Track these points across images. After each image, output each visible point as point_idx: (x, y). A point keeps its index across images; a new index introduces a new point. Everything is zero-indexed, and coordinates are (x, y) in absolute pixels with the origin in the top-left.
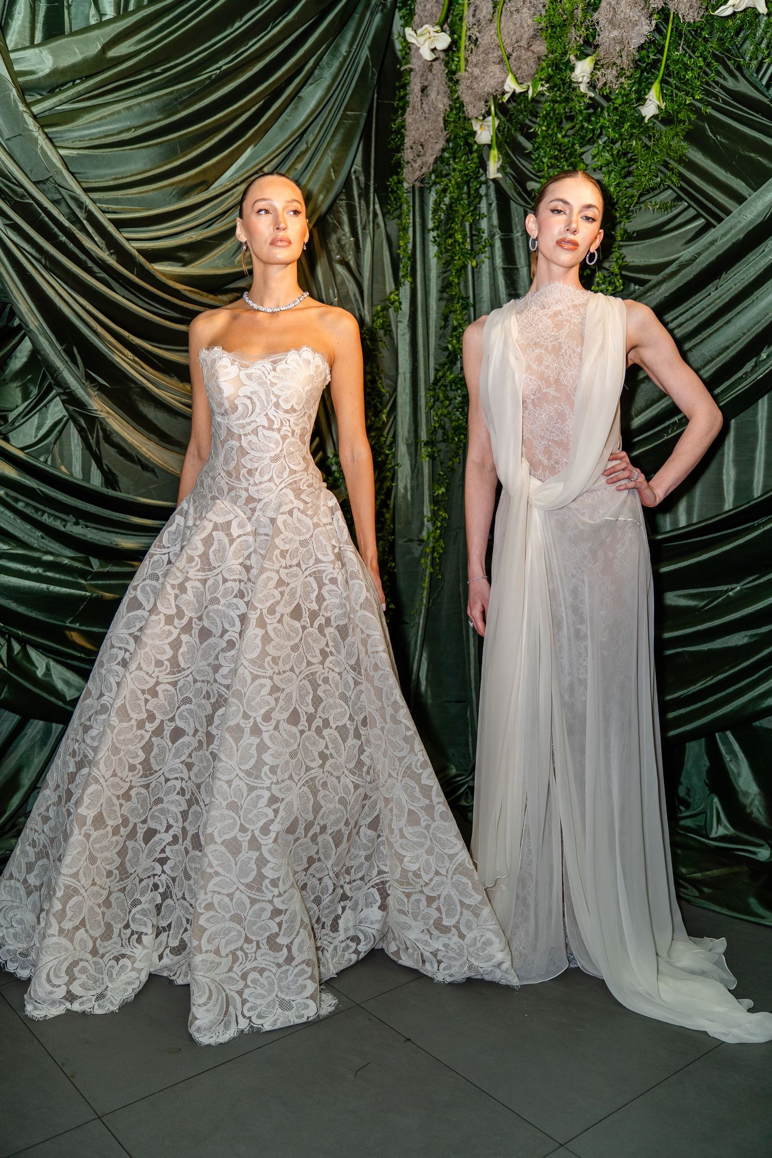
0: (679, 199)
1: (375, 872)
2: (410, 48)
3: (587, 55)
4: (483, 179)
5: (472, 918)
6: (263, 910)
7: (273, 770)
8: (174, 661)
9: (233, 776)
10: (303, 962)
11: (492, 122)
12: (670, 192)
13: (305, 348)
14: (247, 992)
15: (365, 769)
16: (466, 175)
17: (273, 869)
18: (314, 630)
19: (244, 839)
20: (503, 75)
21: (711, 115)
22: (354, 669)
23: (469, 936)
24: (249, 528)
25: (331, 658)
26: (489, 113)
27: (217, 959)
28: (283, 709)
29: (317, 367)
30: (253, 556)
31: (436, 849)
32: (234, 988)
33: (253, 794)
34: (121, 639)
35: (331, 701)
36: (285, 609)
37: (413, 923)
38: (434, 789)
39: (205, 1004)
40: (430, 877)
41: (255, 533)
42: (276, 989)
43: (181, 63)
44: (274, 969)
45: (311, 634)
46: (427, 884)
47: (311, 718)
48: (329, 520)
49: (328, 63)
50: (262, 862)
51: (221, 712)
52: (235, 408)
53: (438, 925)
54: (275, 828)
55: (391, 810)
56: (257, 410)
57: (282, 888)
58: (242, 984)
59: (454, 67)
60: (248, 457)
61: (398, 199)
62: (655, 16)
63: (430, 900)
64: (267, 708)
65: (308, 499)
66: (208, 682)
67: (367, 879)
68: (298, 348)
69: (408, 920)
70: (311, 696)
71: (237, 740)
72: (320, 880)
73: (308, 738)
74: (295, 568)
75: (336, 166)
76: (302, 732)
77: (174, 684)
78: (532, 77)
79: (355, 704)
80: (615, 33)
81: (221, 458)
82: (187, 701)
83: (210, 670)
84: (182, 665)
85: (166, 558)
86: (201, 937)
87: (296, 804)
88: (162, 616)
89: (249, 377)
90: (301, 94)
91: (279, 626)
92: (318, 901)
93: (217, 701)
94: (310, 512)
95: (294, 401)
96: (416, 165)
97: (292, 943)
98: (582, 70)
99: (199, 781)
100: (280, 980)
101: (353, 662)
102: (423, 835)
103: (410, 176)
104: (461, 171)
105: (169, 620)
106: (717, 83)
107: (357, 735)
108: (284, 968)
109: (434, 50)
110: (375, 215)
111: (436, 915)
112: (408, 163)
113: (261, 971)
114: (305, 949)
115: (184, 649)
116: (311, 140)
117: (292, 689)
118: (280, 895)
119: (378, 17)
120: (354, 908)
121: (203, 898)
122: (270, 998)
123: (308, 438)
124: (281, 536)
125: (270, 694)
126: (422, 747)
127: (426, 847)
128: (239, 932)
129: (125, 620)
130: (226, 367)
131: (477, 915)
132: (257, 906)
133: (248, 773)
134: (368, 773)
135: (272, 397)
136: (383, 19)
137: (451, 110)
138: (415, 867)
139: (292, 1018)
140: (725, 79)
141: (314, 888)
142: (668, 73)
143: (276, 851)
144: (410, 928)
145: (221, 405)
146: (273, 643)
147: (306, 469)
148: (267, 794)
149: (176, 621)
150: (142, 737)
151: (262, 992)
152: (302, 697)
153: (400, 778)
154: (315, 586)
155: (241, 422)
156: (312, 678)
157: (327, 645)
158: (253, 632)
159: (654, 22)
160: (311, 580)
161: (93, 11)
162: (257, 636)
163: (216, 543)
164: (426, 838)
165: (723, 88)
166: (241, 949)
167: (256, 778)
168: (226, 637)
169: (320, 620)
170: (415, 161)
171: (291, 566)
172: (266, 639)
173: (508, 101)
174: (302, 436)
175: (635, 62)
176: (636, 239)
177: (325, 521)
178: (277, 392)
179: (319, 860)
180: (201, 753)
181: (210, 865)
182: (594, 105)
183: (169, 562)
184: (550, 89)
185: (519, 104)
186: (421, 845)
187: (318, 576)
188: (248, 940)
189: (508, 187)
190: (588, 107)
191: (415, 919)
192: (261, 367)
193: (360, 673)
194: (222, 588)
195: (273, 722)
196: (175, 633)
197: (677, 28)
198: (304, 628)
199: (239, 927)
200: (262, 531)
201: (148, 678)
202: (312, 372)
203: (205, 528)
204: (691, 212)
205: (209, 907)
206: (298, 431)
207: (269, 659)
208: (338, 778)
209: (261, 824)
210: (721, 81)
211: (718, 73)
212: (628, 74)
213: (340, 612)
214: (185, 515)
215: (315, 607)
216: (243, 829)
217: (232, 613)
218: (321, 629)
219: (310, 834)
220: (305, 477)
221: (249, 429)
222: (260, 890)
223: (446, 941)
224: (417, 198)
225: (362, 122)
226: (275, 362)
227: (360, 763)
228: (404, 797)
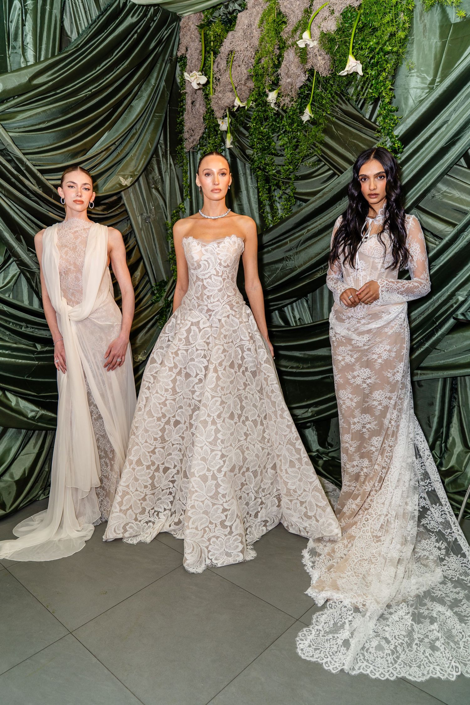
0: (320, 161)
1: (275, 490)
2: (185, 82)
3: (274, 90)
4: (223, 148)
5: (322, 512)
6: (218, 508)
7: (222, 441)
8: (174, 389)
9: (203, 444)
10: (237, 535)
11: (227, 120)
12: (316, 157)
13: (233, 236)
14: (210, 547)
15: (266, 440)
16: (216, 146)
17: (223, 489)
18: (240, 373)
19: (209, 474)
20: (234, 98)
21: (335, 122)
22: (259, 392)
23: (321, 521)
24: (208, 324)
25: (248, 387)
26: (226, 116)
27: (197, 532)
28: (226, 412)
29: (239, 244)
30: (211, 338)
31: (304, 479)
32: (204, 545)
33: (213, 453)
34: (148, 377)
35: (249, 408)
36: (226, 364)
37: (294, 514)
38: (302, 450)
39: (191, 553)
40: (301, 492)
41: (211, 326)
42: (224, 547)
43: (70, 87)
44: (223, 537)
45: (239, 375)
46: (300, 496)
47: (240, 416)
48: (247, 320)
49: (145, 89)
50: (218, 486)
51: (196, 413)
52: (199, 266)
53: (306, 514)
54: (224, 469)
55: (281, 461)
56: (211, 267)
57: (227, 499)
58: (208, 543)
59: (207, 92)
60: (207, 290)
61: (182, 156)
62: (307, 73)
63: (302, 503)
64: (219, 412)
65: (237, 310)
66: (190, 399)
67: (271, 494)
68: (229, 235)
69: (291, 512)
70: (239, 406)
71: (205, 428)
72: (248, 494)
73: (239, 426)
74: (231, 344)
75: (151, 141)
76: (236, 423)
77: (174, 400)
78: (247, 99)
79: (260, 409)
80: (289, 80)
81: (194, 290)
82: (181, 407)
83: (190, 393)
84: (178, 391)
85: (167, 339)
86: (189, 521)
87: (234, 458)
88: (167, 368)
89: (206, 251)
90: (132, 104)
91: (224, 372)
92: (247, 504)
93: (194, 408)
94: (238, 316)
95: (228, 262)
96: (190, 141)
97: (232, 525)
98: (272, 97)
99: (186, 446)
100: (226, 542)
101: (259, 389)
102: (297, 473)
103: (188, 145)
104: (213, 144)
105: (171, 369)
106: (337, 106)
107: (262, 424)
108: (228, 537)
109: (199, 84)
110: (171, 165)
111: (305, 510)
112: (186, 139)
113: (217, 538)
114: (238, 528)
115: (178, 383)
116: (138, 127)
117: (230, 402)
118: (226, 502)
119: (169, 65)
120: (266, 508)
121: (190, 503)
122: (221, 551)
123: (235, 279)
124: (224, 328)
125: (220, 405)
126: (296, 430)
127: (298, 478)
128: (207, 519)
129: (149, 368)
130: (195, 246)
131: (324, 511)
132: (215, 507)
133: (210, 443)
134: (268, 442)
135: (218, 260)
136: (171, 67)
137: (207, 113)
138: (294, 487)
139: (231, 561)
140: (341, 104)
141: (245, 498)
142: (313, 101)
143: (224, 480)
144: (293, 516)
145: (193, 265)
146: (221, 380)
147: (235, 295)
148: (220, 453)
149: (174, 370)
150: (160, 425)
151: (218, 548)
152: (235, 406)
153: (285, 445)
154: (240, 352)
155: (203, 273)
156: (239, 397)
157: (247, 380)
158: (212, 375)
159: (307, 75)
160: (238, 349)
161: (22, 60)
162: (213, 377)
163: (192, 332)
164: (298, 473)
165: (340, 109)
166: (208, 527)
167: (214, 445)
168: (198, 377)
169: (243, 369)
170: (190, 138)
171: (229, 343)
172: (218, 378)
173: (236, 111)
174: (232, 279)
175: (298, 94)
176: (301, 180)
177: (245, 320)
178: (220, 258)
179: (247, 484)
180: (187, 432)
181: (193, 487)
182: (277, 114)
183: (169, 341)
184: (257, 106)
185: (241, 112)
186: (296, 477)
187: (241, 347)
188: (211, 523)
189: (236, 152)
190: (275, 114)
191: (295, 512)
192: (212, 246)
193: (262, 394)
194: (196, 353)
195: (222, 419)
196: (174, 375)
197: (318, 79)
198: (236, 372)
199: (207, 517)
200: (214, 325)
201: (161, 397)
202: (236, 247)
203: (187, 325)
204: (326, 168)
205: (193, 507)
206: (230, 276)
207: (219, 388)
208: (254, 445)
209: (217, 467)
210: (339, 105)
211: (338, 102)
212: (295, 100)
213: (252, 364)
214: (176, 318)
215: (240, 362)
216: (209, 470)
217: (201, 366)
218: (243, 373)
219: (241, 472)
220: (235, 298)
221: (207, 276)
222: (217, 499)
223: (311, 523)
224: (191, 157)
225: (163, 119)
226: (219, 243)
227: (264, 438)
228: (287, 454)
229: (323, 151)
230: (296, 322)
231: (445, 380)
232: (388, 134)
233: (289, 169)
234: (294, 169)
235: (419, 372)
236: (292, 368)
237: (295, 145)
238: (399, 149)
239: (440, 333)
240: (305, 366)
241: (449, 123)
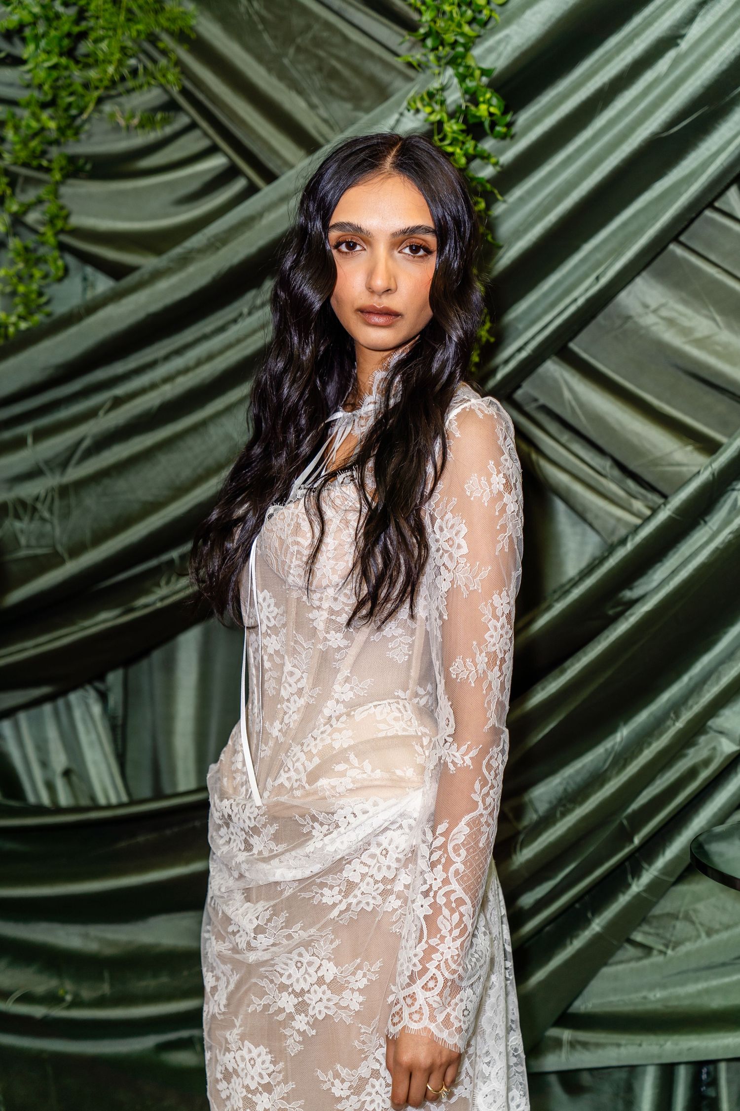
229: (185, 71)
230: (50, 787)
231: (667, 1072)
232: (453, 62)
233: (43, 129)
234: (61, 130)
235: (566, 1035)
236: (27, 998)
237: (69, 35)
238: (493, 124)
239: (647, 877)
240: (86, 994)
241: (684, 45)
